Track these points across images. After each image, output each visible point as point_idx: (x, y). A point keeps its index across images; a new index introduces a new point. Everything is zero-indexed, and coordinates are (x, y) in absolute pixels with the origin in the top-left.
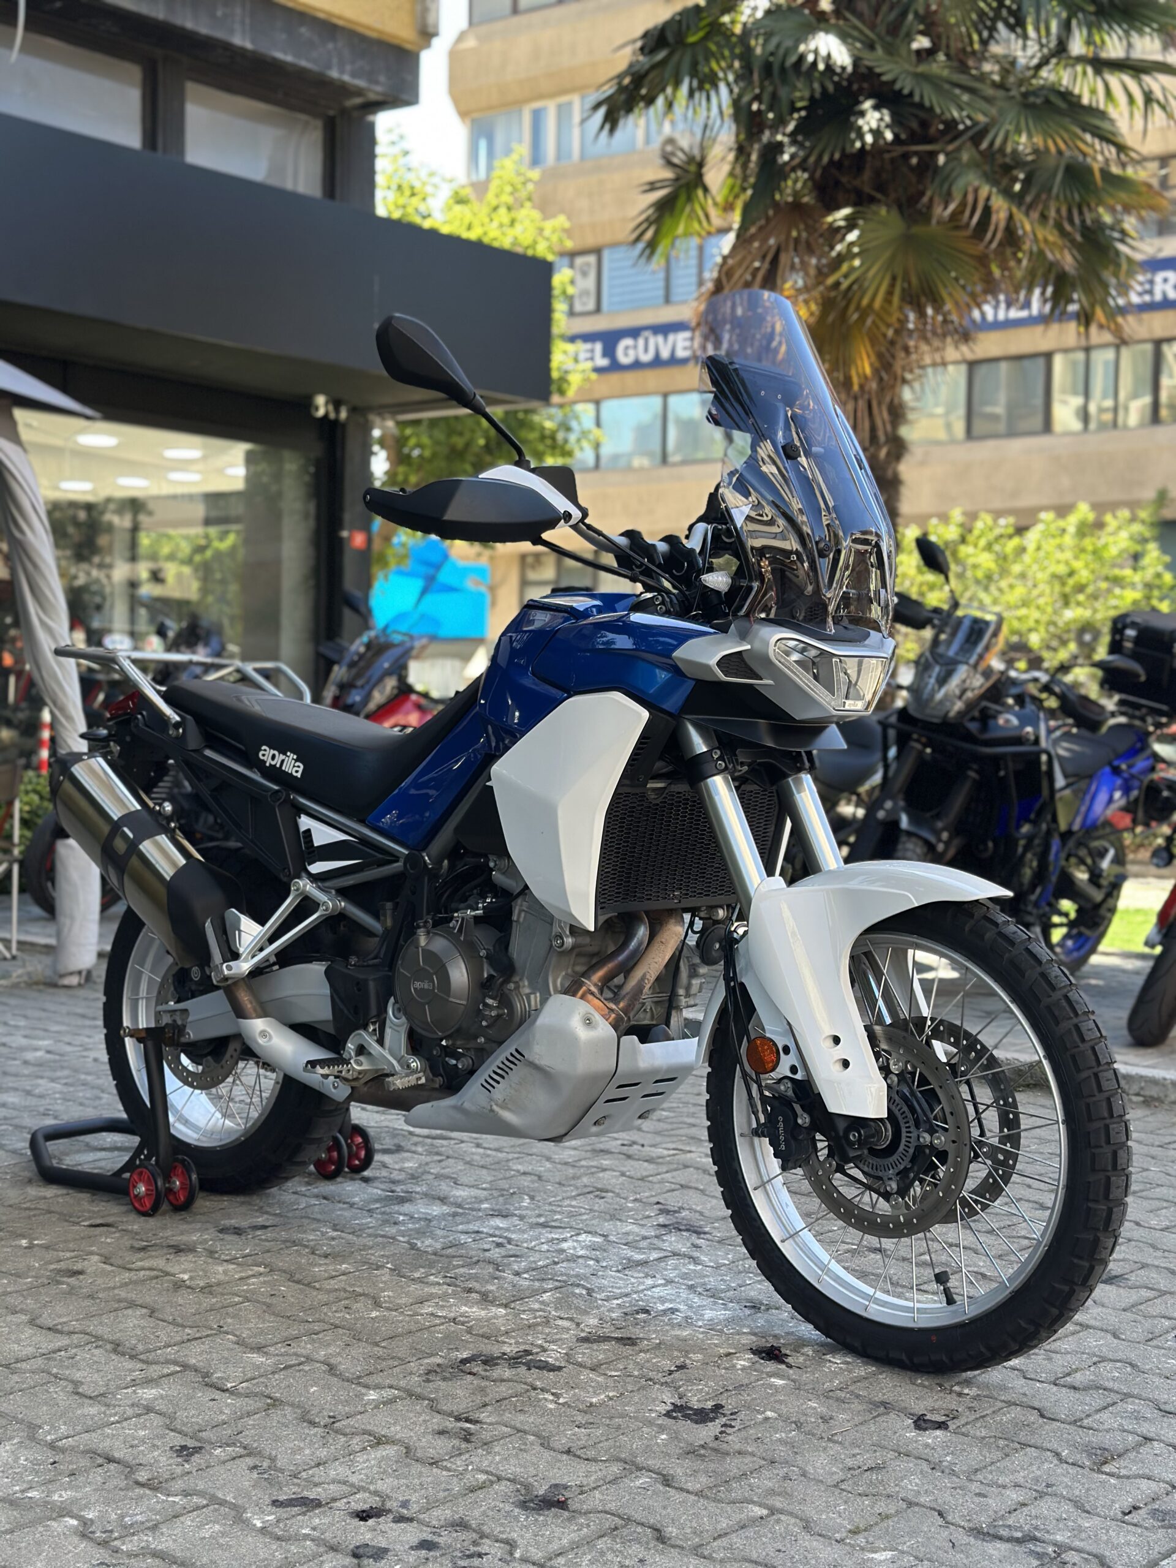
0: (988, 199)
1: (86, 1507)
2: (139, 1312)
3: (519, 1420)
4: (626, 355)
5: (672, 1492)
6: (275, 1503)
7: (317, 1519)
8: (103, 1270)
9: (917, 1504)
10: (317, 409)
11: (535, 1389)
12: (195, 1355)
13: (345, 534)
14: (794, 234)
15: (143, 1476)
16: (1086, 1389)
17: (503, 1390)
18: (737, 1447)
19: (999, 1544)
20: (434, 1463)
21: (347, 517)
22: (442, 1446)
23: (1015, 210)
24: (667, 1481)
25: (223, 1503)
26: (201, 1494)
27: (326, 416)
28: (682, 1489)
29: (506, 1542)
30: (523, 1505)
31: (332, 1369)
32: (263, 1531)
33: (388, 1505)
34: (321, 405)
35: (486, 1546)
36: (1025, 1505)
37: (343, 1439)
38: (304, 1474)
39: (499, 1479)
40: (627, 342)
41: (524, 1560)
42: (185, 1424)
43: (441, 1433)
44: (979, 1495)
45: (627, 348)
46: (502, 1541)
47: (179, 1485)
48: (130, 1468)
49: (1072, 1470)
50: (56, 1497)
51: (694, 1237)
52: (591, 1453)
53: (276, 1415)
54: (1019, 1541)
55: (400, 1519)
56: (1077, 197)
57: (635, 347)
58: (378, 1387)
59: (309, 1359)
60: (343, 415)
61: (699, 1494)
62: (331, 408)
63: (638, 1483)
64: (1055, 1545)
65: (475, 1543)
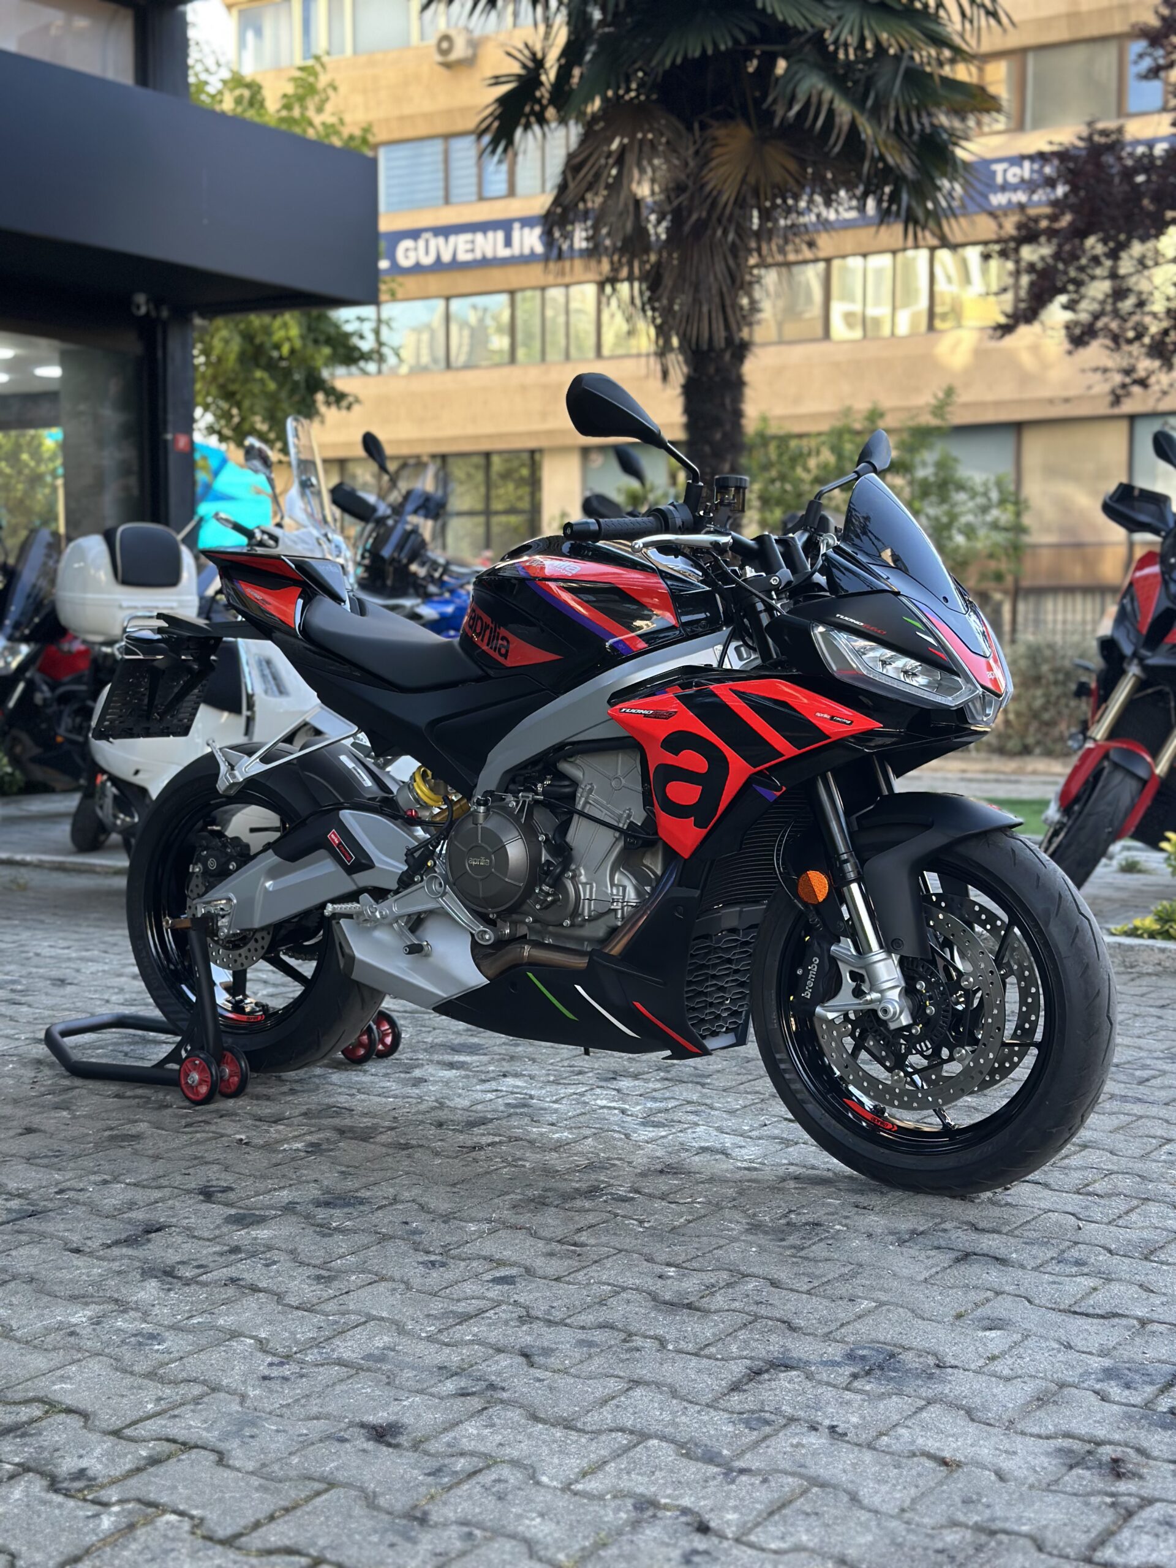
0: (831, 102)
1: (257, 1327)
2: (216, 1168)
3: (616, 1242)
4: (407, 257)
5: (784, 1292)
6: (428, 1316)
7: (474, 1329)
8: (159, 1135)
9: (1002, 1293)
10: (138, 307)
11: (616, 1215)
13: (169, 436)
14: (640, 135)
15: (293, 1301)
16: (1109, 1195)
17: (591, 1219)
18: (825, 1254)
19: (1090, 1320)
20: (558, 1279)
21: (171, 417)
22: (555, 1267)
23: (856, 113)
24: (775, 1284)
25: (382, 1319)
26: (358, 1313)
27: (148, 313)
28: (792, 1290)
29: (655, 1337)
30: (655, 1308)
31: (422, 1207)
32: (430, 1339)
33: (533, 1313)
34: (142, 304)
35: (638, 1342)
36: (1095, 1289)
37: (463, 1264)
38: (442, 1293)
39: (624, 1289)
40: (406, 244)
41: (679, 1351)
42: (310, 1258)
43: (551, 1254)
44: (1054, 1283)
45: (407, 250)
46: (651, 1337)
47: (331, 1307)
48: (279, 1297)
49: (1127, 1260)
50: (221, 1322)
51: (699, 1087)
52: (695, 1265)
53: (390, 1248)
54: (1102, 1317)
55: (550, 1323)
56: (915, 102)
57: (416, 249)
58: (472, 1220)
59: (395, 1200)
60: (165, 314)
61: (808, 1292)
62: (152, 306)
63: (750, 1286)
64: (1137, 1318)
65: (625, 1341)
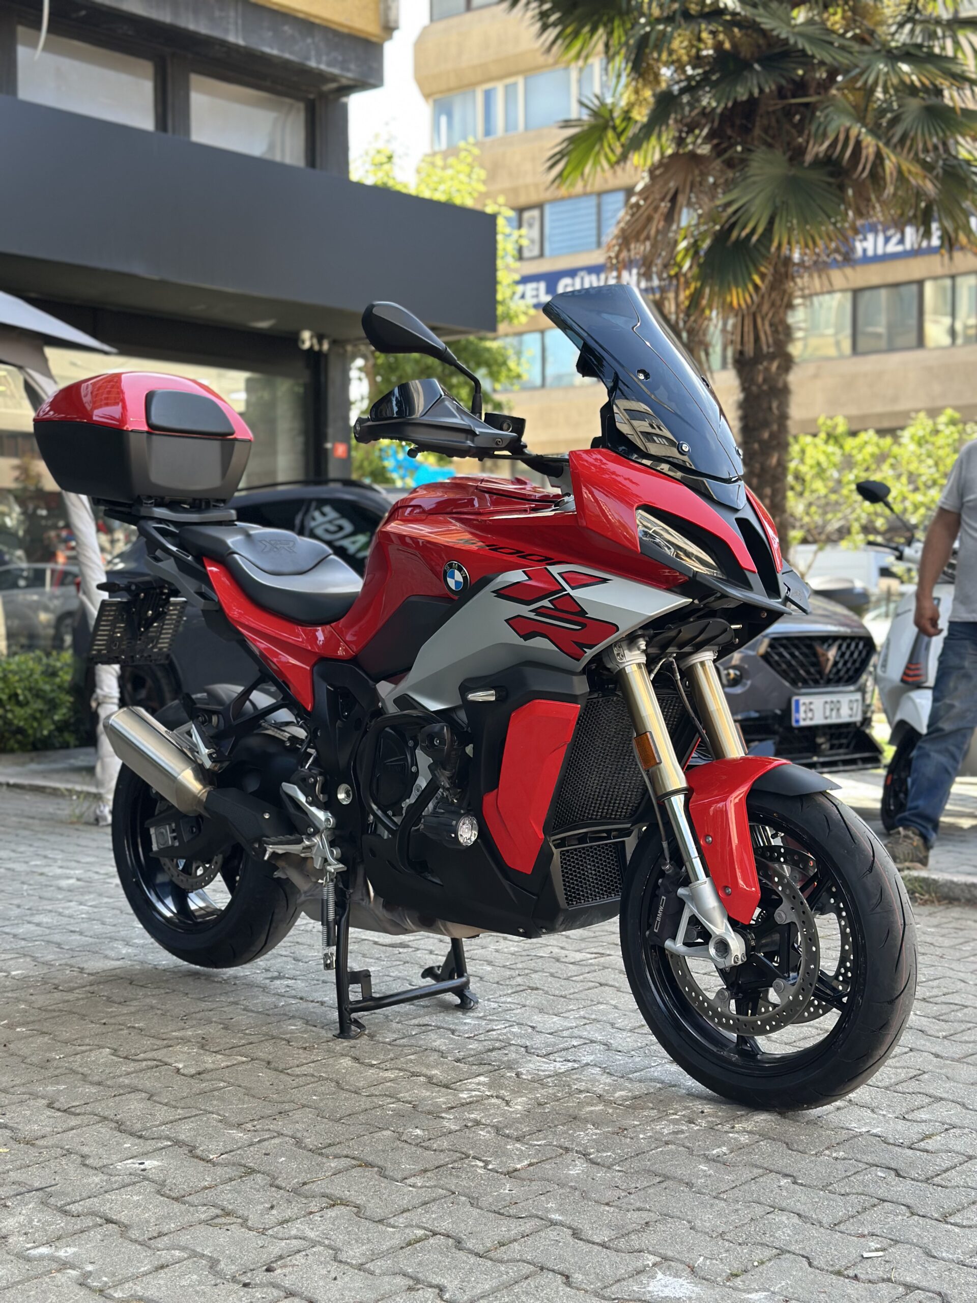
0: (858, 138)
1: (89, 1259)
2: (140, 1096)
3: (452, 1183)
5: (580, 1243)
8: (112, 1061)
9: (788, 1252)
10: (303, 342)
12: (185, 1131)
13: (329, 445)
21: (331, 431)
25: (201, 1256)
26: (183, 1249)
27: (312, 347)
34: (307, 339)
37: (305, 1201)
40: (565, 281)
42: (173, 1190)
47: (165, 1241)
53: (250, 1181)
60: (326, 346)
62: (315, 341)
